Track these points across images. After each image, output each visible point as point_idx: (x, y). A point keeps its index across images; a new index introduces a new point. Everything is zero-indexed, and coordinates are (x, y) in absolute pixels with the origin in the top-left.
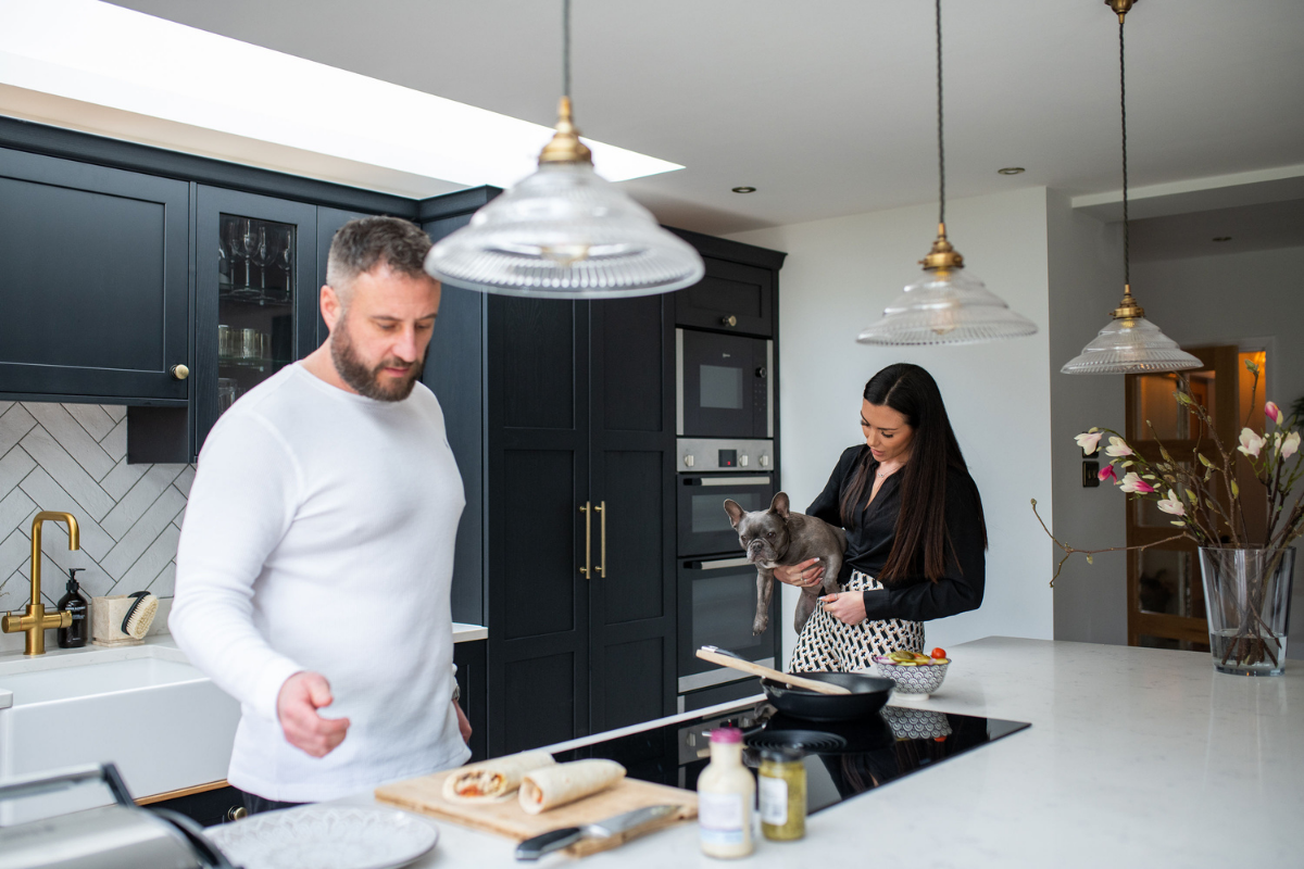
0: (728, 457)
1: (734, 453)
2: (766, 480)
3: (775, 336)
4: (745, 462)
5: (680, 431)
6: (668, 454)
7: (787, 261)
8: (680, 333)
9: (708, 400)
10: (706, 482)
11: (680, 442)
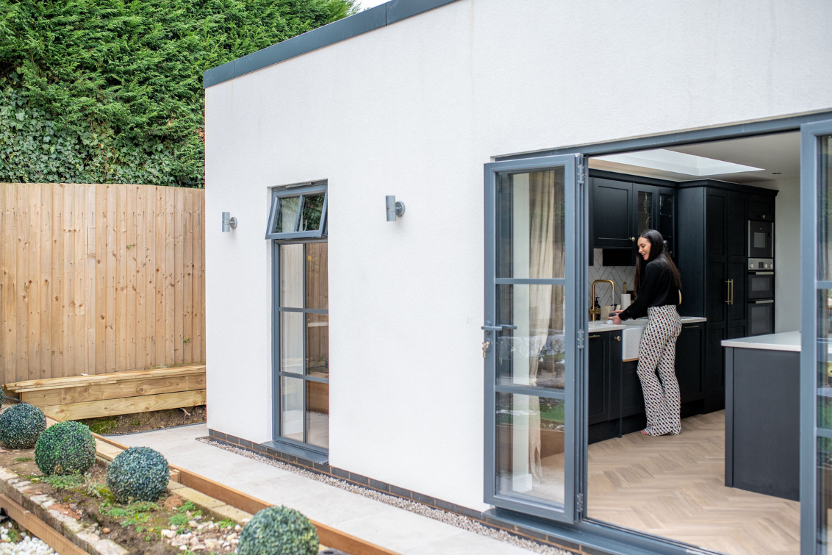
0: (761, 265)
1: (763, 263)
2: (772, 273)
3: (774, 221)
4: (766, 266)
5: (749, 256)
6: (746, 264)
7: (779, 193)
8: (749, 221)
9: (756, 245)
10: (757, 273)
11: (749, 259)
